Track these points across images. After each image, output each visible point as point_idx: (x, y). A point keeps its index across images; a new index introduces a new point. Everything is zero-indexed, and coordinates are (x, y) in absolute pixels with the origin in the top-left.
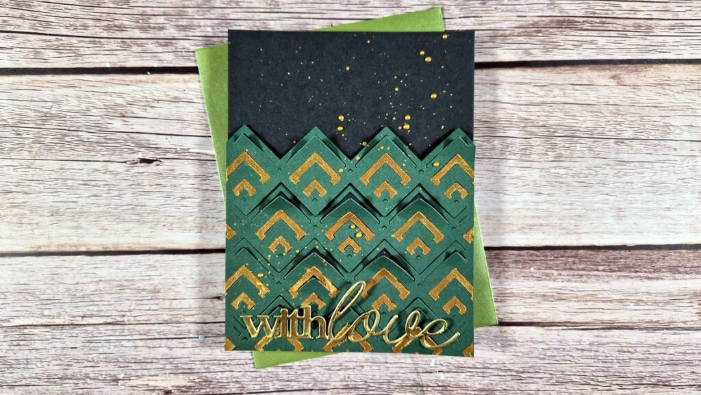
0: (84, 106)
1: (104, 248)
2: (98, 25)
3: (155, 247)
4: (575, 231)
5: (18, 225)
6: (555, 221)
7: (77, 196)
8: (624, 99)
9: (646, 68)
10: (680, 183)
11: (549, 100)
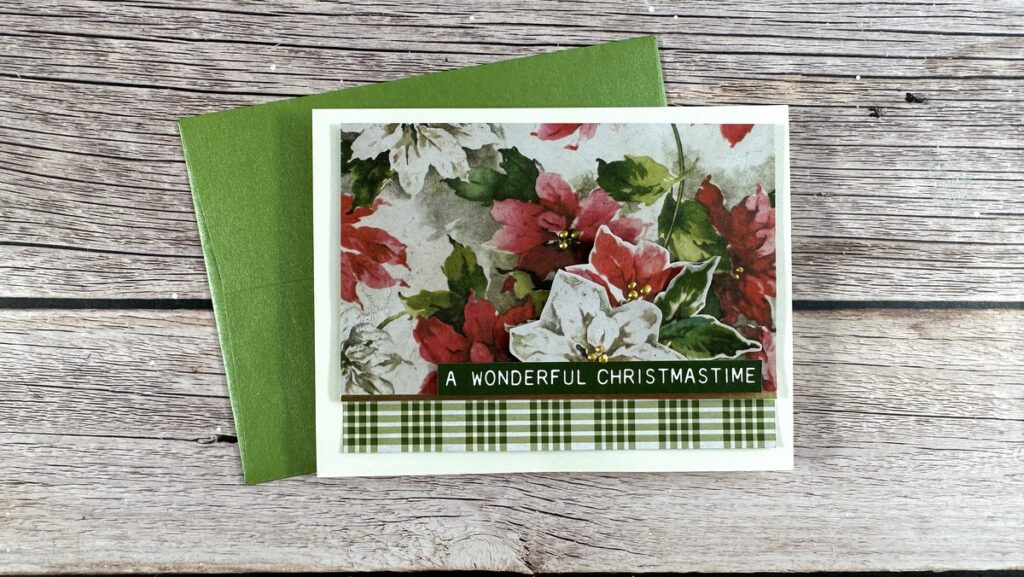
0: (137, 356)
1: (160, 569)
2: (162, 237)
3: (238, 568)
4: (861, 549)
5: (31, 533)
6: (832, 535)
7: (122, 490)
8: (928, 359)
9: (960, 314)
10: (1008, 480)
11: (823, 357)
